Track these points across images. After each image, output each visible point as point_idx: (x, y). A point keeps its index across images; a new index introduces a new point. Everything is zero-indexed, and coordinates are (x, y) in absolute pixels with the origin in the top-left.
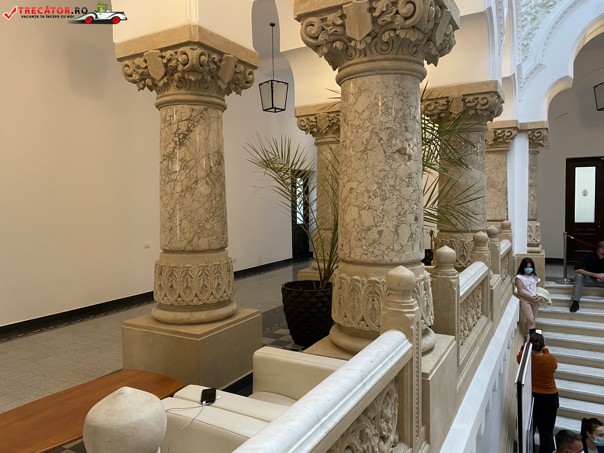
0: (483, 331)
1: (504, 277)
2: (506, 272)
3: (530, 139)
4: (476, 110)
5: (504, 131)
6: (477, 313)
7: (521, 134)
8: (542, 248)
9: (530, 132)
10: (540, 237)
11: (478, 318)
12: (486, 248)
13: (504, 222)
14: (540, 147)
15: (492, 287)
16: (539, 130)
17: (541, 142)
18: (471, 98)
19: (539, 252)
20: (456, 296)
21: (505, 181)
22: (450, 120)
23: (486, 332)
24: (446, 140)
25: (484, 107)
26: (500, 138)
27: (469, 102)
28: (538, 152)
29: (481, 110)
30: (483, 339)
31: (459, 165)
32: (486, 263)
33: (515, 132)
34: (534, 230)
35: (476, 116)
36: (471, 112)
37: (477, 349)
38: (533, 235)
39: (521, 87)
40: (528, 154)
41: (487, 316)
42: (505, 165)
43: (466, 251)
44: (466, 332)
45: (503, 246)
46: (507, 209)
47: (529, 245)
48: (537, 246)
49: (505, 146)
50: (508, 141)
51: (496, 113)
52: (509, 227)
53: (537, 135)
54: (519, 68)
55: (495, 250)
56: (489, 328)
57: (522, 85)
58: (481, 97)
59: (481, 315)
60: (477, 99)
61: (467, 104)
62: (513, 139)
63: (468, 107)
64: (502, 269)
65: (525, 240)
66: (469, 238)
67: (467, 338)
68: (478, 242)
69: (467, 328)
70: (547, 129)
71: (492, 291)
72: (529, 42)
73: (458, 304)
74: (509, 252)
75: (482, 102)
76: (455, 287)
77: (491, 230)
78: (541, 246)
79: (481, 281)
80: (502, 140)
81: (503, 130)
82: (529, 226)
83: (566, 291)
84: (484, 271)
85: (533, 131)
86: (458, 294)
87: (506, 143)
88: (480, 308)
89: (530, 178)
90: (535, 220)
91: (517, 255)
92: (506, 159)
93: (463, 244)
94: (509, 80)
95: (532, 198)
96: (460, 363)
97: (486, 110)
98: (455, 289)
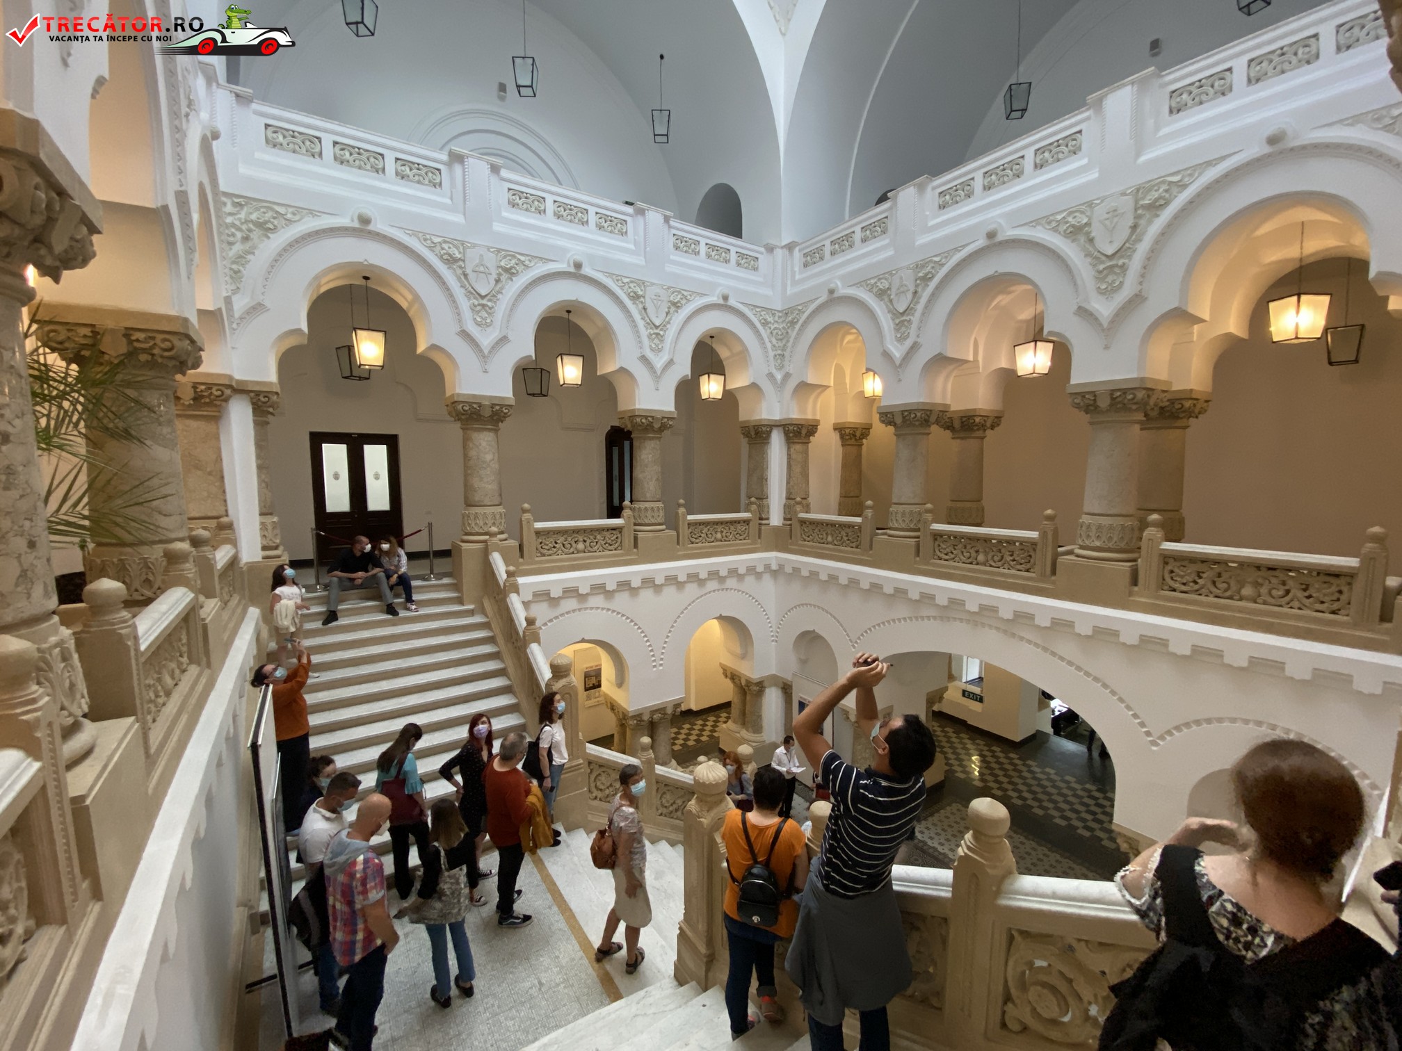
0: (192, 688)
1: (226, 598)
2: (230, 592)
3: (253, 404)
4: (153, 355)
5: (211, 389)
6: (180, 664)
7: (238, 396)
8: (284, 550)
9: (252, 394)
10: (279, 537)
11: (184, 671)
12: (187, 565)
13: (222, 520)
14: (270, 416)
15: (203, 620)
16: (267, 394)
17: (271, 410)
18: (141, 336)
19: (279, 557)
20: (133, 653)
21: (219, 459)
22: (101, 364)
23: (200, 688)
24: (94, 397)
25: (166, 354)
26: (203, 397)
27: (137, 340)
28: (267, 423)
29: (162, 357)
30: (193, 701)
31: (126, 438)
32: (191, 589)
33: (228, 392)
34: (270, 527)
35: (153, 364)
36: (144, 357)
37: (184, 718)
38: (269, 534)
39: (234, 329)
40: (251, 425)
41: (199, 664)
42: (217, 437)
43: (153, 574)
44: (160, 701)
45: (222, 556)
46: (225, 501)
47: (264, 548)
48: (276, 548)
49: (214, 409)
50: (218, 403)
51: (190, 364)
52: (230, 526)
53: (263, 400)
54: (228, 301)
55: (206, 566)
56: (203, 680)
57: (235, 326)
58: (160, 337)
59: (188, 664)
60: (153, 338)
61: (136, 344)
62: (226, 400)
63: (136, 349)
64: (222, 588)
65: (258, 542)
66: (155, 553)
67: (163, 709)
68: (173, 559)
69: (162, 693)
70: (277, 393)
71: (205, 627)
72: (241, 268)
73: (137, 665)
74: (234, 562)
75: (163, 346)
76: (129, 640)
77: (196, 536)
78: (281, 548)
79: (183, 615)
80: (207, 400)
81: (209, 386)
82: (262, 524)
83: (319, 600)
84: (188, 600)
85: (258, 393)
86: (137, 649)
87: (216, 406)
88: (186, 655)
89: (258, 457)
90: (271, 514)
91: (247, 563)
92: (218, 428)
93: (146, 563)
94: (211, 317)
95: (264, 485)
96: (152, 751)
97: (171, 358)
98: (129, 643)
